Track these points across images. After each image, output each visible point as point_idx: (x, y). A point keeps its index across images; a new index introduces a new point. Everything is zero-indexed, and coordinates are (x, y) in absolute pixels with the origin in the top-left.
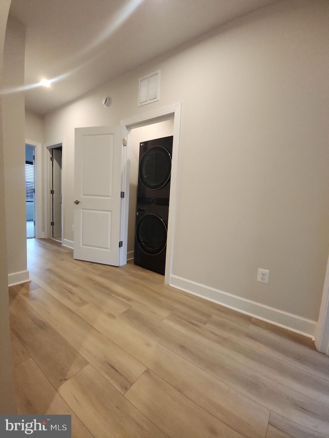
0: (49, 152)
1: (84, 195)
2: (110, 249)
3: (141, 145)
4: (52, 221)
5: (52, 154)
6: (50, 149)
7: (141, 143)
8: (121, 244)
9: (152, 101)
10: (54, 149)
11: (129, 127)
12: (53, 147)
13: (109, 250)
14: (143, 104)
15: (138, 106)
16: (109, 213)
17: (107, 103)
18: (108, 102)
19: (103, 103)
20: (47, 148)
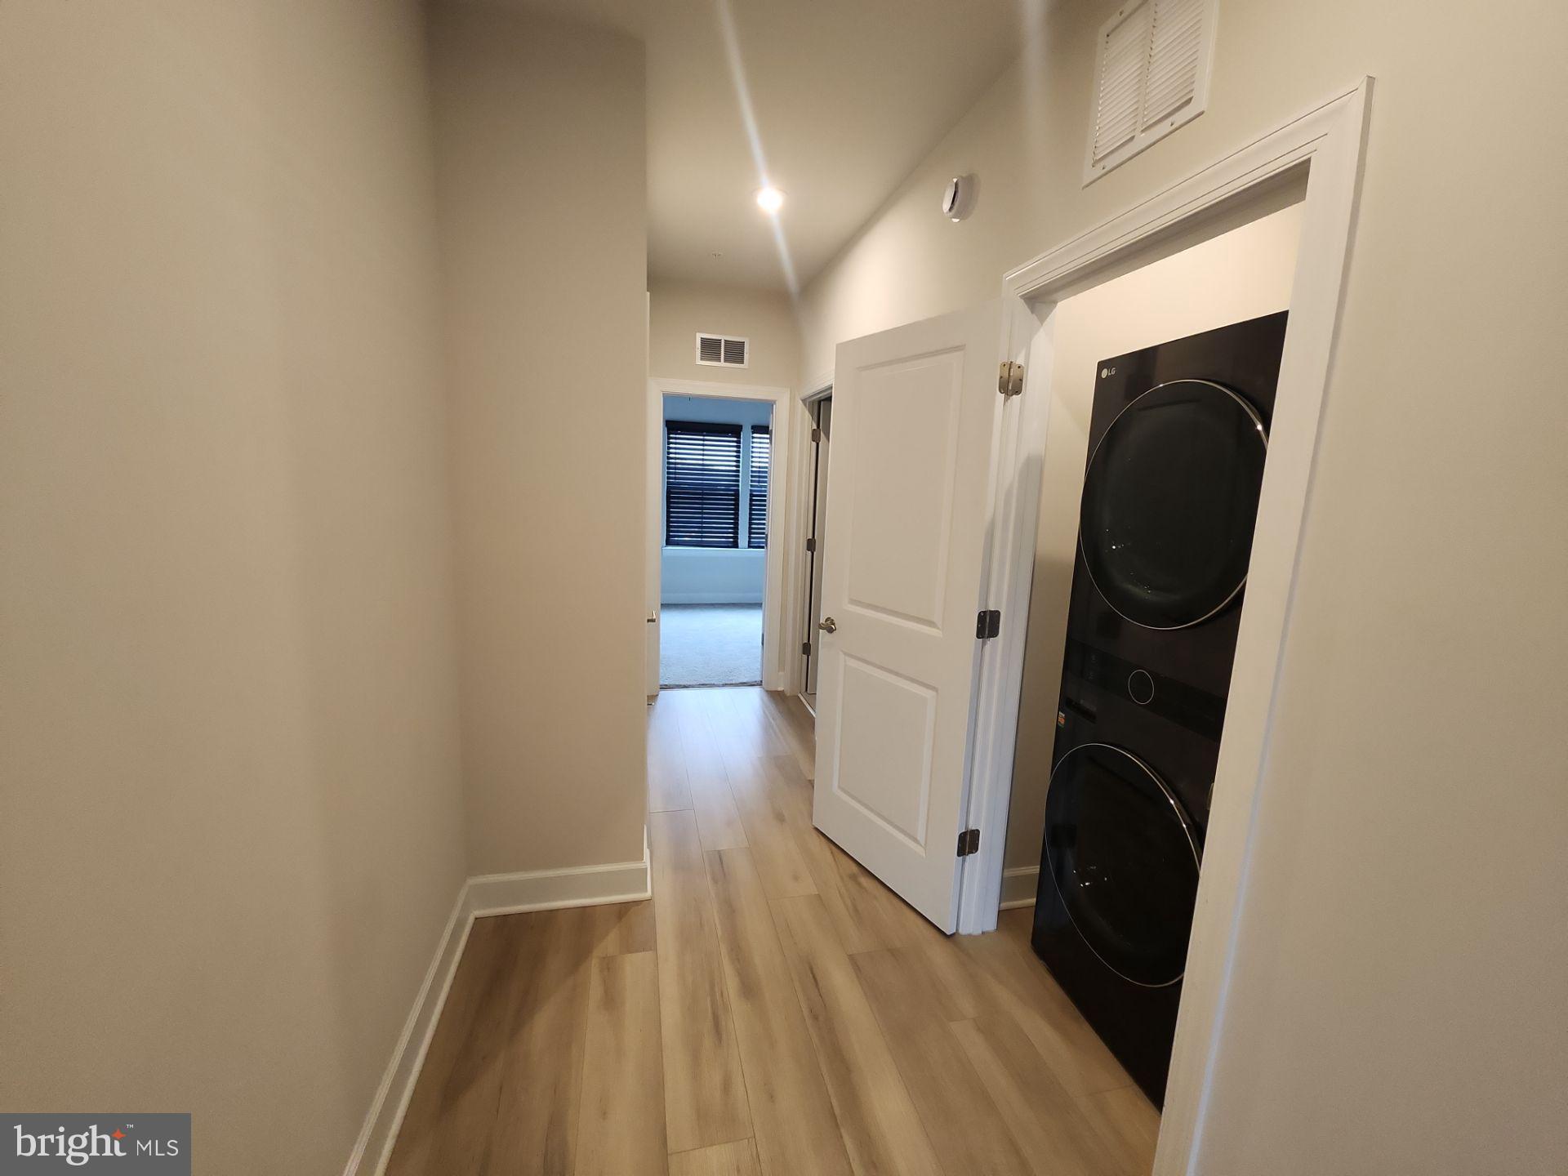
0: (807, 414)
1: (853, 602)
2: (923, 842)
3: (1105, 373)
4: (806, 641)
5: (816, 419)
6: (813, 402)
7: (1102, 365)
8: (968, 843)
9: (1165, 127)
10: (823, 400)
11: (1040, 300)
12: (821, 395)
13: (920, 850)
14: (1110, 163)
15: (1085, 183)
16: (928, 694)
17: (957, 204)
18: (963, 200)
19: (946, 206)
20: (804, 401)
